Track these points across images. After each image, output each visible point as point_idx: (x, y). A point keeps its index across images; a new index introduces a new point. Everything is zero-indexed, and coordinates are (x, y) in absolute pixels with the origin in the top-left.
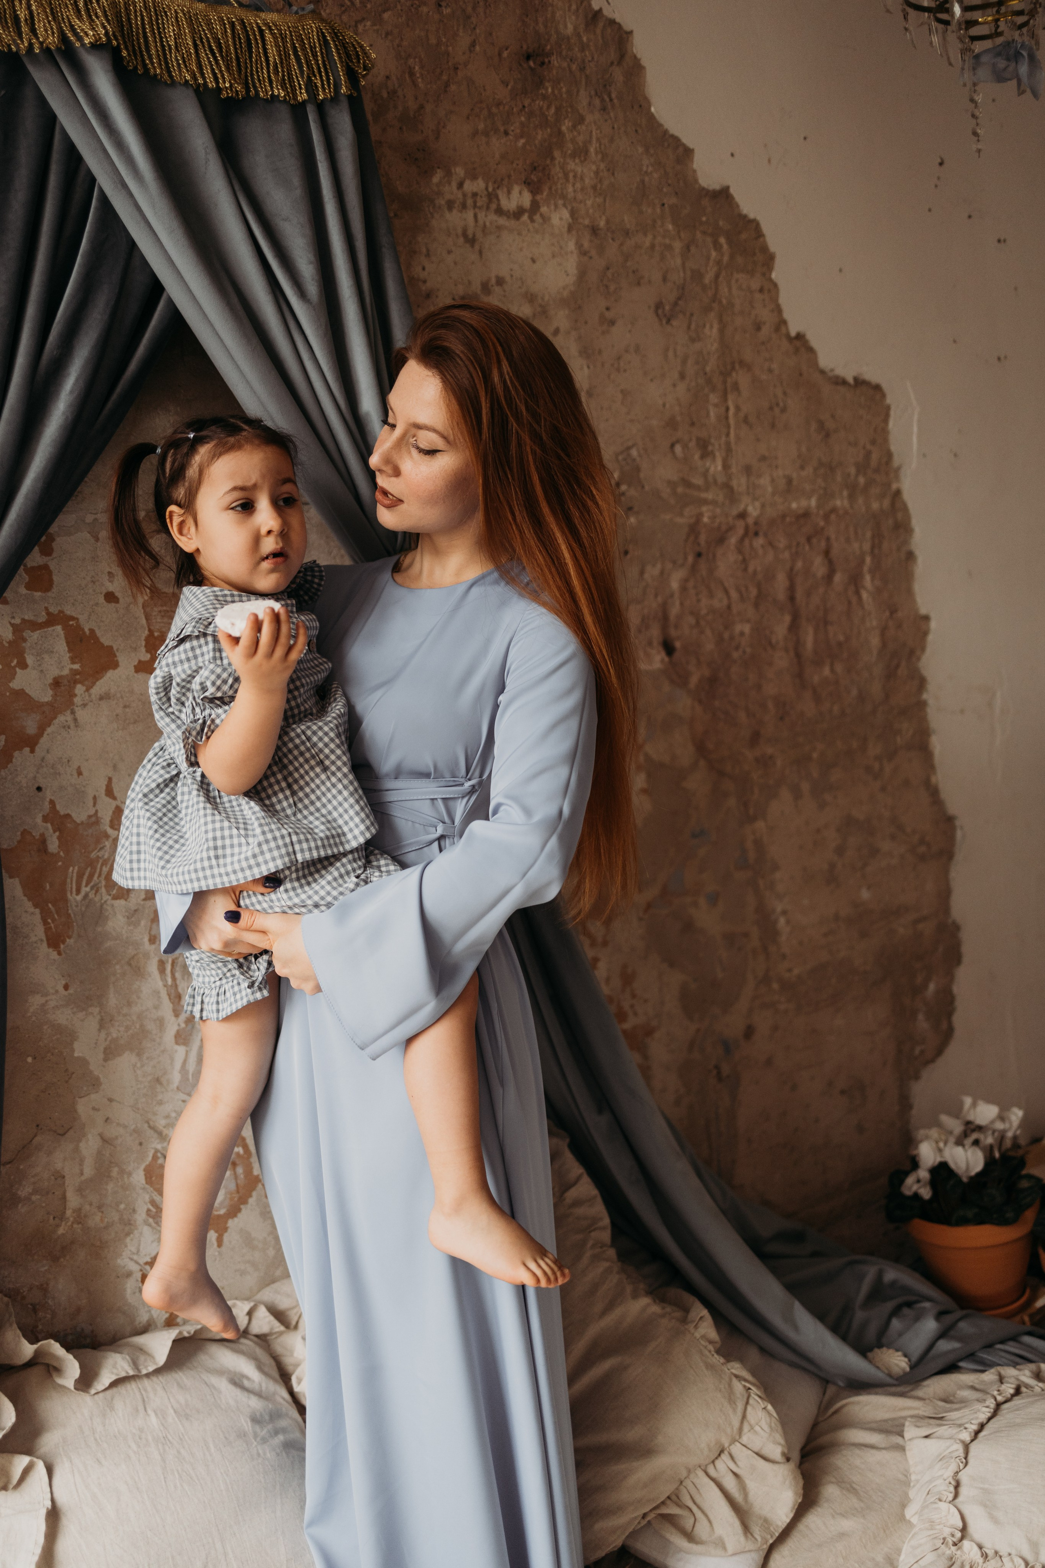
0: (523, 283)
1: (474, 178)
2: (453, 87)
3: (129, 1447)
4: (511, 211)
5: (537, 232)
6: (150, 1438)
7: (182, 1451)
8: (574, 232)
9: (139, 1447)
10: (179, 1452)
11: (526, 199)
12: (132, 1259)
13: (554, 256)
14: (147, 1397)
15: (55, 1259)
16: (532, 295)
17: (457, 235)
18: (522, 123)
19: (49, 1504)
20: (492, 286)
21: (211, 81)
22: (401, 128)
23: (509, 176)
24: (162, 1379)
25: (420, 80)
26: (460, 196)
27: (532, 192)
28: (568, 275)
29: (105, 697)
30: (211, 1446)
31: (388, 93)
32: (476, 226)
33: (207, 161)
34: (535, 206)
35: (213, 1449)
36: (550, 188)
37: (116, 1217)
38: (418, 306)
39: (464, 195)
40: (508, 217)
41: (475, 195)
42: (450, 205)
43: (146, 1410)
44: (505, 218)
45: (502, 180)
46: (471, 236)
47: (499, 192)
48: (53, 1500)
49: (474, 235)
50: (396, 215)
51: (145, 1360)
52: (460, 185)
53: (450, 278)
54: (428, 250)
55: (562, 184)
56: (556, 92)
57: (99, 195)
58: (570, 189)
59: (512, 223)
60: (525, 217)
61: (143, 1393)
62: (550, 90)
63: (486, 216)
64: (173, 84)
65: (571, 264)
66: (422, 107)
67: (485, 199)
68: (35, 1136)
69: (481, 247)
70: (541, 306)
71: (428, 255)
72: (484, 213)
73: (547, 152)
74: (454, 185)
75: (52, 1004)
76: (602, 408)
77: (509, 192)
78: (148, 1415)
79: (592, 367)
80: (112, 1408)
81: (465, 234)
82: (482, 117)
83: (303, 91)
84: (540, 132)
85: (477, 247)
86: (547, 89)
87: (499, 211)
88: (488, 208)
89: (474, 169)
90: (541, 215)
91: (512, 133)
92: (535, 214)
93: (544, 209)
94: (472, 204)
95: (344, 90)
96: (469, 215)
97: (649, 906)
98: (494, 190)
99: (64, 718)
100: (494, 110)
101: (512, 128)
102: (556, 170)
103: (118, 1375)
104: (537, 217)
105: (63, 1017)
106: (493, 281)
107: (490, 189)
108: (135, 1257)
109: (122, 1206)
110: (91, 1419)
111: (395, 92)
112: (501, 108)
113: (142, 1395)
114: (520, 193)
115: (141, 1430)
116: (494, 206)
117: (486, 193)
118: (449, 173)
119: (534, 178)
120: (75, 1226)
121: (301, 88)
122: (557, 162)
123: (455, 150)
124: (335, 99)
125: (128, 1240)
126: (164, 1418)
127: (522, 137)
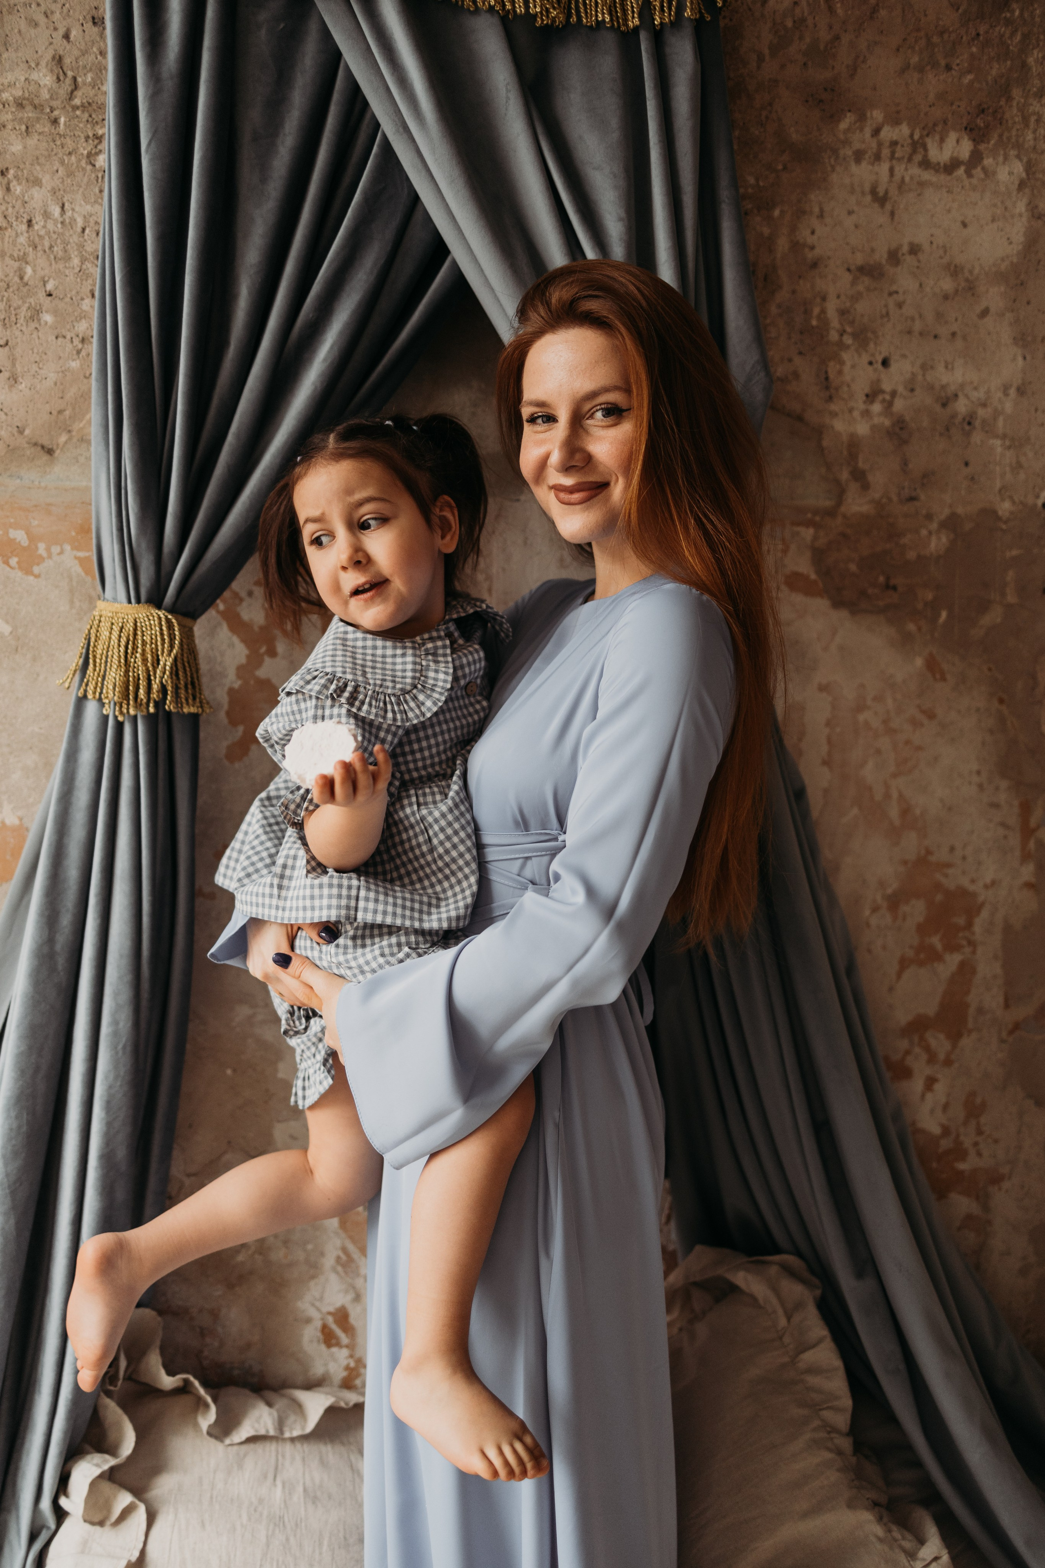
0: (945, 252)
1: (896, 122)
2: (883, 13)
3: (240, 1516)
4: (942, 164)
5: (974, 189)
6: (265, 1513)
7: (292, 1539)
8: (1027, 190)
9: (250, 1519)
10: (287, 1540)
11: (966, 148)
12: (313, 1305)
13: (993, 221)
14: (283, 1465)
15: (231, 1286)
16: (956, 266)
17: (863, 193)
18: (972, 55)
19: (136, 1555)
20: (903, 255)
21: (520, 6)
22: (805, 64)
23: (945, 122)
24: (307, 1447)
25: (839, 5)
26: (874, 145)
27: (974, 140)
28: (1011, 243)
30: (326, 1543)
31: (794, 22)
32: (890, 181)
33: (508, 98)
34: (976, 158)
35: (325, 1548)
36: (1001, 136)
37: (300, 1255)
38: (800, 277)
39: (880, 144)
40: (937, 171)
41: (894, 144)
42: (859, 156)
43: (275, 1477)
44: (932, 172)
45: (935, 125)
46: (881, 194)
47: (929, 141)
48: (143, 1552)
49: (886, 192)
50: (785, 168)
51: (295, 1421)
52: (876, 132)
53: (848, 244)
54: (822, 211)
55: (1018, 130)
56: (1026, 15)
57: (381, 140)
58: (1030, 136)
59: (943, 178)
60: (961, 171)
61: (280, 1457)
62: (1017, 13)
63: (906, 169)
64: (477, 10)
65: (1018, 231)
66: (837, 38)
67: (908, 149)
68: (225, 1152)
69: (893, 206)
70: (967, 280)
71: (821, 216)
72: (903, 166)
73: (1004, 90)
74: (868, 132)
75: (260, 1017)
76: (1036, 410)
77: (942, 140)
78: (275, 1485)
79: (1028, 357)
80: (240, 1466)
81: (874, 192)
82: (917, 48)
83: (636, 15)
84: (996, 66)
85: (888, 207)
86: (1013, 11)
87: (926, 164)
88: (910, 160)
89: (898, 112)
90: (983, 168)
91: (956, 68)
92: (975, 167)
93: (988, 162)
94: (889, 155)
95: (688, 13)
96: (884, 168)
97: (1017, 1027)
98: (921, 137)
100: (936, 39)
101: (958, 61)
102: (1012, 114)
103: (256, 1431)
104: (978, 172)
106: (905, 248)
107: (916, 137)
108: (317, 1304)
109: (310, 1247)
110: (215, 1472)
111: (803, 20)
112: (946, 36)
113: (277, 1460)
114: (958, 141)
115: (261, 1501)
116: (918, 158)
117: (909, 141)
118: (862, 118)
119: (980, 122)
120: (257, 1256)
121: (633, 12)
122: (1015, 103)
123: (874, 89)
124: (677, 23)
125: (312, 1284)
126: (290, 1494)
127: (969, 72)
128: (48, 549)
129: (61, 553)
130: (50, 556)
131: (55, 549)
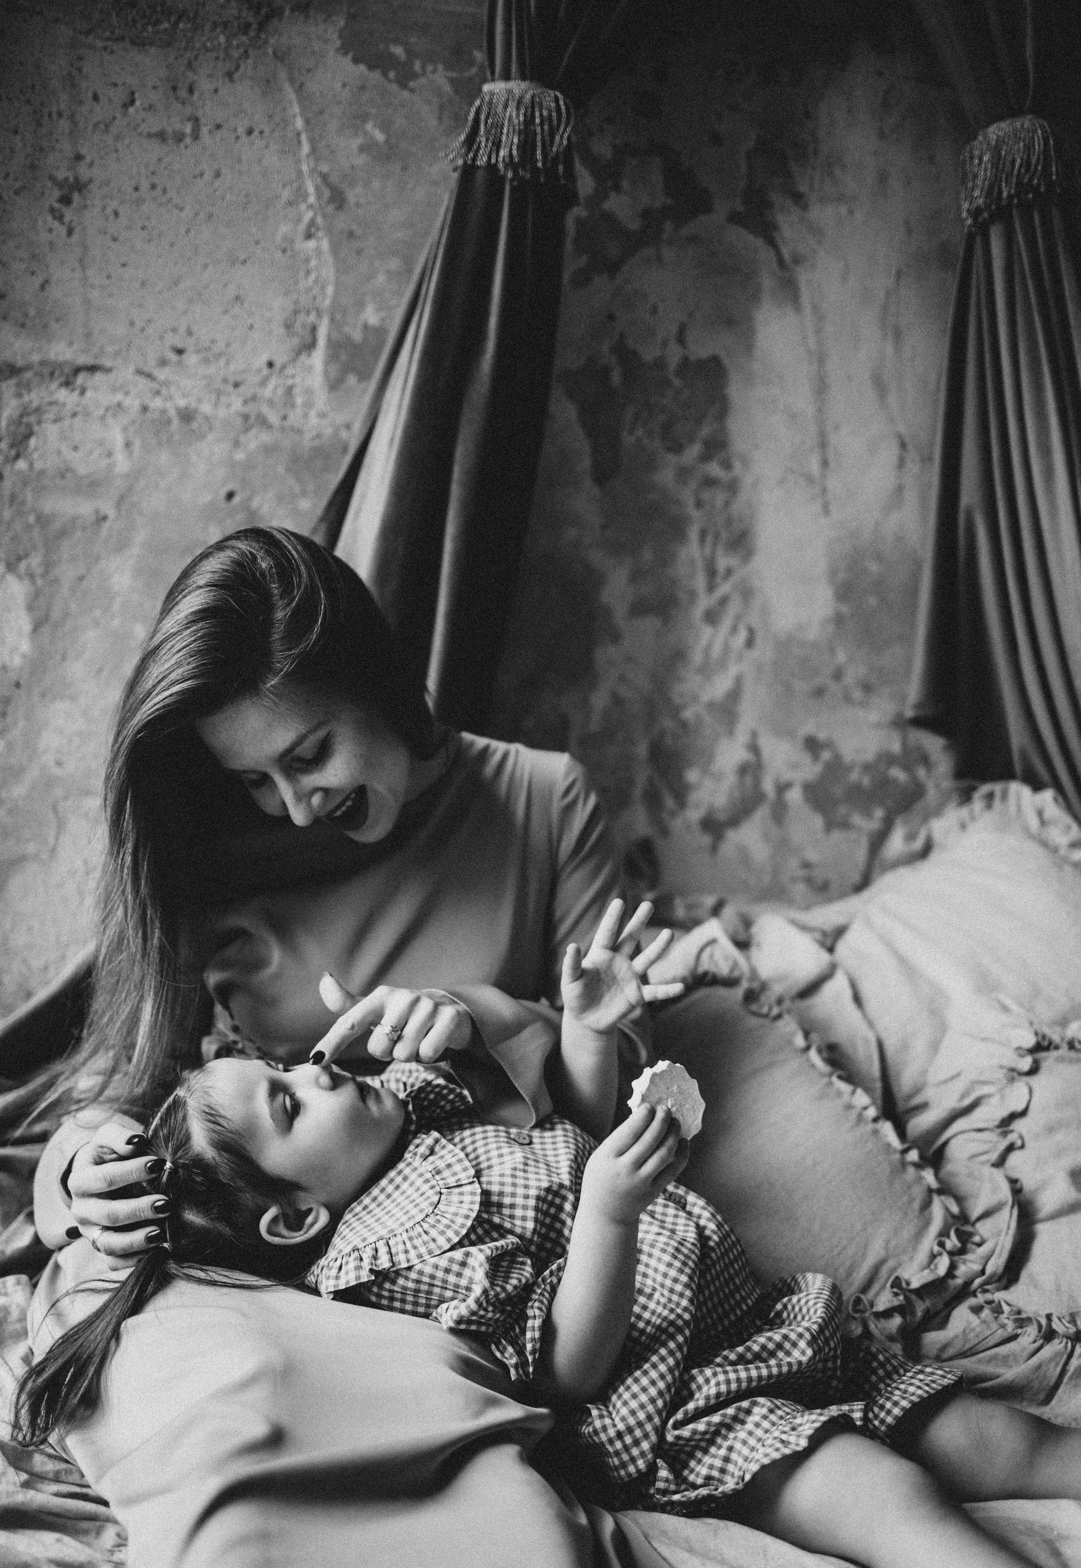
29: (693, 239)
75: (586, 540)
99: (648, 251)
105: (596, 557)
128: (423, 68)
129: (434, 72)
130: (424, 73)
131: (430, 68)
